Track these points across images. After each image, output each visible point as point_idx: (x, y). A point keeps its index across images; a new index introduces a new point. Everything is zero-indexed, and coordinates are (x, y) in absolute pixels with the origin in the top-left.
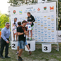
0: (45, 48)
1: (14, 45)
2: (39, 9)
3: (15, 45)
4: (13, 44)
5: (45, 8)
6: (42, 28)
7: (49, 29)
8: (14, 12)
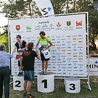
0: (71, 87)
1: (18, 83)
2: (59, 25)
3: (20, 82)
4: (16, 82)
5: (69, 23)
6: (64, 53)
7: (75, 55)
8: (18, 28)
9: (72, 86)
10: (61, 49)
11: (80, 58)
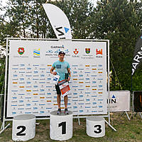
0: (96, 129)
1: (21, 129)
2: (76, 52)
3: (24, 128)
4: (18, 128)
5: (88, 51)
6: (81, 86)
9: (98, 127)
10: (78, 81)
11: (100, 91)
